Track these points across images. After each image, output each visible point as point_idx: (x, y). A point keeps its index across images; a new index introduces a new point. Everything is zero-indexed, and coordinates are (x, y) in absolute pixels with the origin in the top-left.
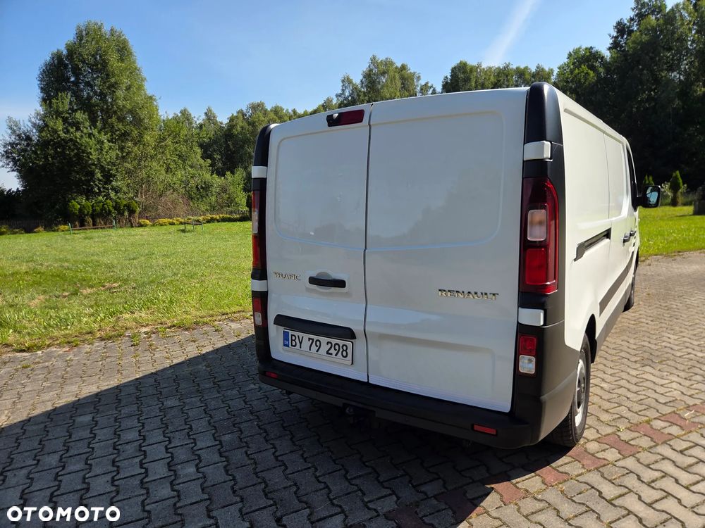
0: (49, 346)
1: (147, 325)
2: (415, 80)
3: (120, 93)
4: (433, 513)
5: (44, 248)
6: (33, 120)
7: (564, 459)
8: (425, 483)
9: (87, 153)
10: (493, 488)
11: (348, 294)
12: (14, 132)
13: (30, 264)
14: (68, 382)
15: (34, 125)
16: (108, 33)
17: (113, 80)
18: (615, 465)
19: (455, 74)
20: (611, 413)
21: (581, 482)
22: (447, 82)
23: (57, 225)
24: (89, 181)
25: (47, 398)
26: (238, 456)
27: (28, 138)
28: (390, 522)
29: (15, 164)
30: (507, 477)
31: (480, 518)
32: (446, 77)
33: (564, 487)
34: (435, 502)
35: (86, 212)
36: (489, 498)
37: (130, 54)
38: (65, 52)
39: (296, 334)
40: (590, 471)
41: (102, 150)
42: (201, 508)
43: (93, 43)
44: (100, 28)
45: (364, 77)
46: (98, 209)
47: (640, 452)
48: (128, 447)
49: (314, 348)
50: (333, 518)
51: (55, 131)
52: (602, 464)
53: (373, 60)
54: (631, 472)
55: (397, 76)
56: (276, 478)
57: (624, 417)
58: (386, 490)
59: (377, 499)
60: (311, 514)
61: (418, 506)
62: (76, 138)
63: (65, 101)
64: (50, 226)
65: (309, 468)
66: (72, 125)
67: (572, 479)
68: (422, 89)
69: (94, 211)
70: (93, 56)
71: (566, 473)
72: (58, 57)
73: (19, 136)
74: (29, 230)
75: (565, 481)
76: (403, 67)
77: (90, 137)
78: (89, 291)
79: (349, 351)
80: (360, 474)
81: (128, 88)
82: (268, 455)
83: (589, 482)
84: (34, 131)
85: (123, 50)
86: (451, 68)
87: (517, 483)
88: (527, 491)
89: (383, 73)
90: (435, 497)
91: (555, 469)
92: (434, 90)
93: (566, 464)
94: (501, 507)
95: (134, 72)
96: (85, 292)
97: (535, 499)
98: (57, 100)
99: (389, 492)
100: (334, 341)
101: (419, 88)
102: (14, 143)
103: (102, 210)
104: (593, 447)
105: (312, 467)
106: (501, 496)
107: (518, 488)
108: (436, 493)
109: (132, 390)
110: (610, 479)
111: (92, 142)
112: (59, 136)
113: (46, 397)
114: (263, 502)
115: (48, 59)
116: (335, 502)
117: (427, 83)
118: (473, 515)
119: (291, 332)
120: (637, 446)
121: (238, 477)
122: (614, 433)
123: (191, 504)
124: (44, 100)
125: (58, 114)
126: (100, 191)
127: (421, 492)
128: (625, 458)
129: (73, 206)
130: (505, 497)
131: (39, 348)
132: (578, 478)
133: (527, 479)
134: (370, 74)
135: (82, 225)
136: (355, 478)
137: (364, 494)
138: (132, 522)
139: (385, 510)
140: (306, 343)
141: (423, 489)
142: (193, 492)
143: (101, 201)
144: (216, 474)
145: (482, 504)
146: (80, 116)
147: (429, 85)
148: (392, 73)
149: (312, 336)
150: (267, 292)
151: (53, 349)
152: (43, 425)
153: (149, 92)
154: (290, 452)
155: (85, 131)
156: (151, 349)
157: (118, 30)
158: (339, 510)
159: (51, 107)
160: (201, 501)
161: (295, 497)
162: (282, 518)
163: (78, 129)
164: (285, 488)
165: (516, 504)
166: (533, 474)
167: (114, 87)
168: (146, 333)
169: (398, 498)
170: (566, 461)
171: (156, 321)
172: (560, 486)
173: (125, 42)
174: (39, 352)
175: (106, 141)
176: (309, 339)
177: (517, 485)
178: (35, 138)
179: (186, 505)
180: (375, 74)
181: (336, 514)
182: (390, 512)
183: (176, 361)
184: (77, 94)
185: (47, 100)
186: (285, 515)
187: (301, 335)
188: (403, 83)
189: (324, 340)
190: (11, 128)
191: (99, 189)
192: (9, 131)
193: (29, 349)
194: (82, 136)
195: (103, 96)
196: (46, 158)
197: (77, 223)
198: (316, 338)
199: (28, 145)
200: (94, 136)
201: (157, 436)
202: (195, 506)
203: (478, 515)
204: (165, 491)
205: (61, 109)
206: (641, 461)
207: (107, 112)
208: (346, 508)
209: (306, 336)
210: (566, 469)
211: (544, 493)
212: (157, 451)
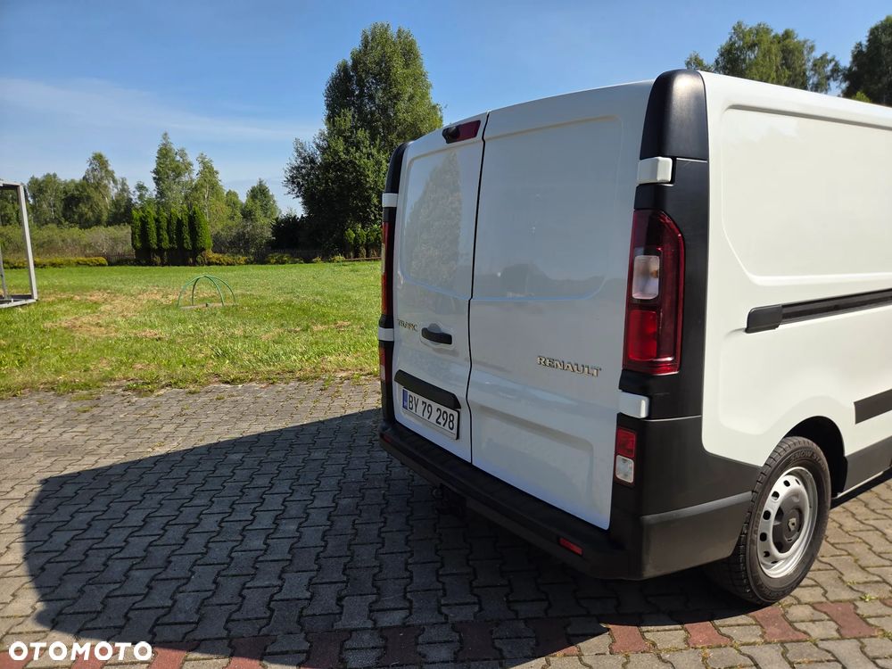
0: (251, 380)
1: (347, 370)
2: (805, 53)
3: (402, 105)
4: (510, 638)
5: (311, 279)
6: (317, 141)
7: (741, 619)
8: (525, 601)
9: (365, 176)
10: (608, 630)
11: (454, 353)
12: (300, 154)
13: (289, 297)
14: (244, 418)
15: (318, 146)
16: (395, 36)
17: (395, 91)
18: (816, 645)
19: (876, 37)
20: (868, 572)
21: (744, 654)
22: (860, 52)
23: (333, 256)
24: (365, 207)
25: (217, 432)
26: (344, 523)
27: (312, 161)
28: (454, 634)
29: (300, 190)
30: (638, 620)
31: (566, 660)
32: (860, 44)
33: (711, 653)
34: (522, 625)
35: (360, 242)
36: (594, 640)
37: (417, 57)
38: (350, 63)
39: (413, 394)
40: (770, 643)
41: (379, 172)
42: (277, 567)
43: (379, 48)
44: (386, 30)
45: (721, 55)
46: (372, 238)
47: (875, 637)
48: (253, 491)
49: (427, 414)
50: (396, 612)
51: (336, 153)
52: (795, 639)
53: (738, 29)
54: (837, 661)
55: (775, 48)
56: (366, 555)
57: (888, 583)
58: (473, 597)
59: (457, 604)
60: (376, 602)
61: (497, 625)
62: (356, 158)
63: (348, 118)
64: (327, 257)
65: (405, 552)
66: (353, 144)
67: (731, 646)
68: (815, 65)
69: (368, 240)
70: (377, 64)
71: (729, 637)
72: (344, 69)
73: (304, 158)
74: (308, 260)
75: (720, 646)
76: (787, 35)
77: (368, 158)
78: (320, 327)
79: (455, 422)
80: (454, 571)
81: (411, 98)
82: (374, 529)
83: (755, 657)
84: (318, 153)
85: (409, 54)
86: (869, 29)
87: (648, 631)
88: (654, 644)
89: (752, 47)
90: (526, 621)
91: (716, 628)
92: (836, 65)
93: (739, 625)
94: (604, 654)
95: (418, 79)
96: (315, 328)
97: (660, 658)
98: (340, 117)
99: (476, 600)
100: (443, 409)
101: (810, 64)
102: (299, 167)
103: (376, 239)
104: (798, 612)
105: (409, 552)
106: (614, 642)
107: (644, 638)
108: (530, 616)
109: (291, 435)
110: (792, 660)
111: (371, 163)
112: (340, 158)
113: (218, 430)
114: (337, 576)
115: (334, 72)
116: (409, 596)
117: (825, 55)
118: (558, 654)
119: (409, 393)
120: (876, 627)
121: (329, 545)
122: (852, 602)
123: (271, 561)
124: (329, 118)
125: (340, 133)
126: (376, 219)
127: (513, 610)
128: (842, 638)
129: (349, 235)
130: (619, 643)
131: (242, 381)
132: (742, 648)
133: (665, 630)
134: (731, 49)
135: (356, 256)
136: (447, 575)
137: (445, 595)
138: (213, 564)
139: (457, 619)
140: (421, 407)
141: (517, 607)
142: (281, 549)
143: (375, 230)
144: (312, 537)
145: (580, 644)
146: (361, 134)
147: (829, 57)
148: (765, 46)
149: (426, 400)
150: (393, 342)
151: (254, 384)
152: (199, 457)
153: (434, 102)
154: (397, 531)
155: (364, 150)
156: (337, 395)
157: (406, 30)
158: (408, 605)
159: (334, 126)
160: (283, 560)
161: (371, 579)
162: (344, 597)
163: (358, 149)
164: (368, 567)
165: (627, 656)
166: (679, 626)
167: (397, 97)
168: (341, 378)
169: (481, 609)
170: (744, 622)
171: (356, 366)
172: (707, 651)
173: (412, 44)
174: (240, 386)
175: (384, 161)
176: (423, 402)
177: (645, 634)
178: (319, 160)
179: (267, 561)
180: (737, 49)
181: (401, 609)
182: (461, 622)
183: (349, 412)
184: (360, 110)
185: (330, 119)
186: (349, 596)
187: (417, 396)
188: (784, 58)
189: (435, 406)
190: (297, 151)
191: (375, 216)
192: (296, 154)
193: (232, 382)
194: (361, 157)
195: (384, 110)
196: (327, 183)
197: (352, 254)
198: (428, 402)
199: (312, 168)
200: (373, 156)
201: (284, 487)
202: (272, 564)
203: (565, 655)
204: (257, 543)
205: (343, 128)
206: (867, 650)
207: (388, 128)
208: (416, 605)
209: (422, 399)
210: (734, 632)
211: (677, 653)
212: (274, 502)
